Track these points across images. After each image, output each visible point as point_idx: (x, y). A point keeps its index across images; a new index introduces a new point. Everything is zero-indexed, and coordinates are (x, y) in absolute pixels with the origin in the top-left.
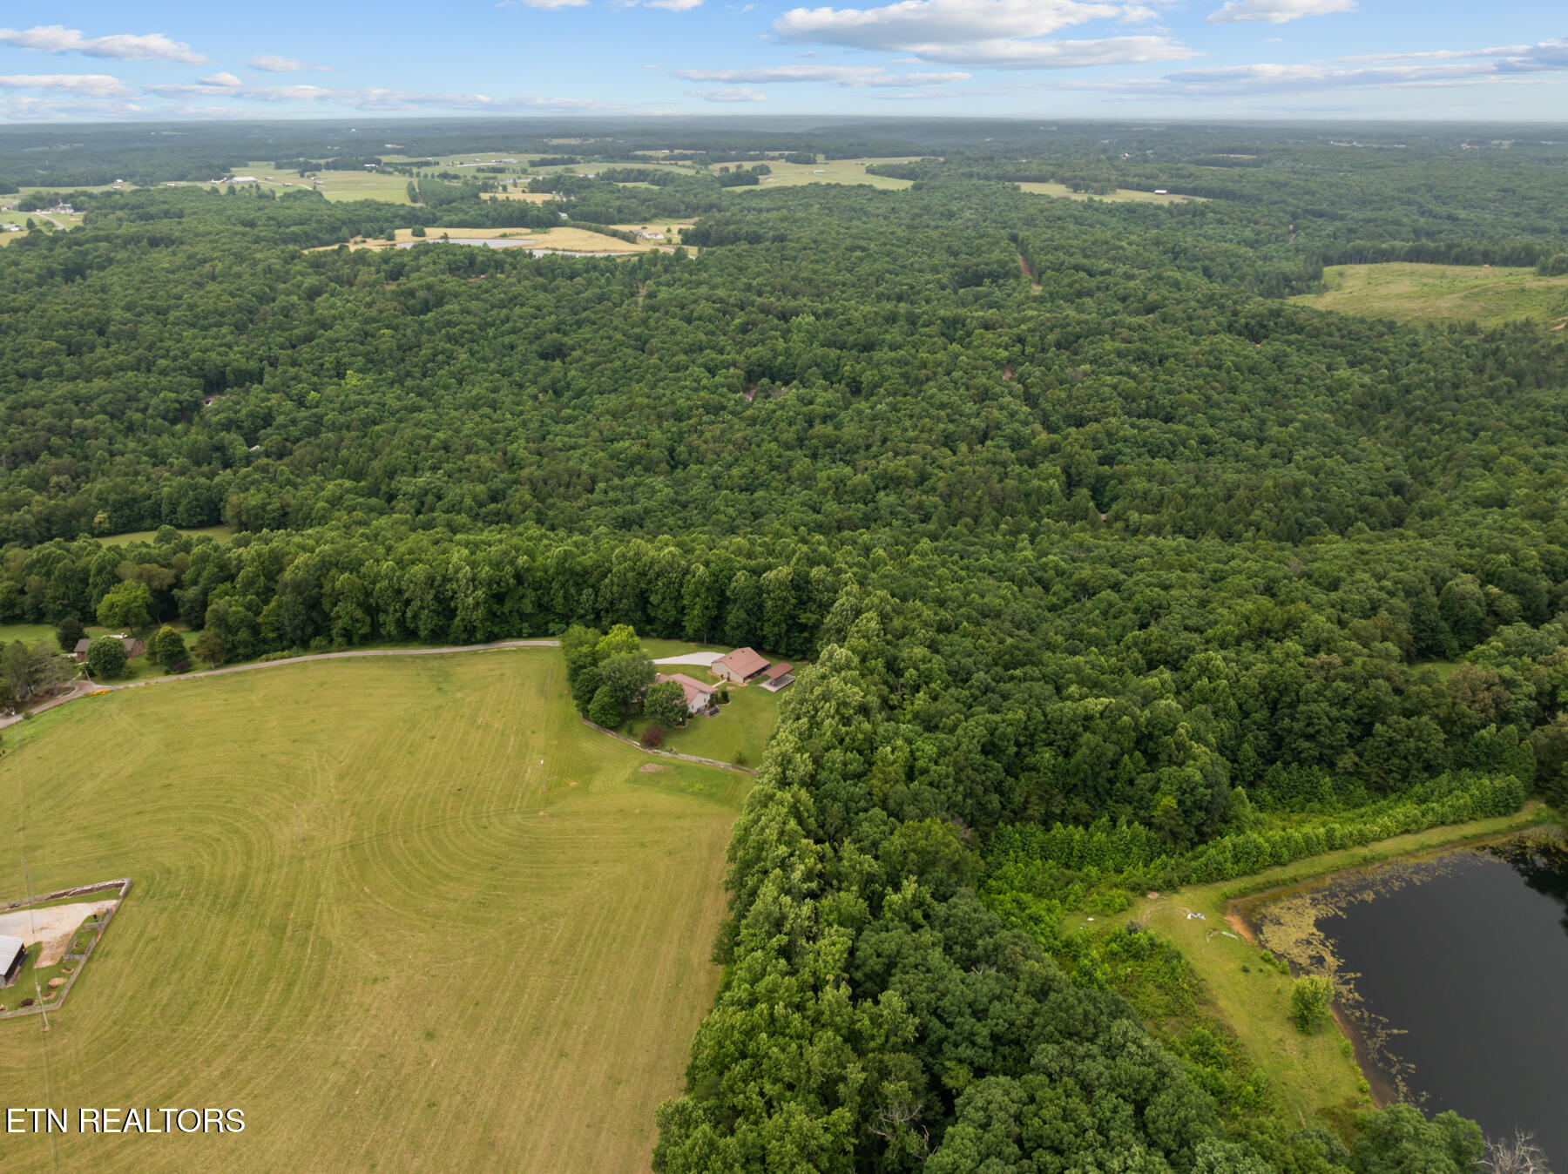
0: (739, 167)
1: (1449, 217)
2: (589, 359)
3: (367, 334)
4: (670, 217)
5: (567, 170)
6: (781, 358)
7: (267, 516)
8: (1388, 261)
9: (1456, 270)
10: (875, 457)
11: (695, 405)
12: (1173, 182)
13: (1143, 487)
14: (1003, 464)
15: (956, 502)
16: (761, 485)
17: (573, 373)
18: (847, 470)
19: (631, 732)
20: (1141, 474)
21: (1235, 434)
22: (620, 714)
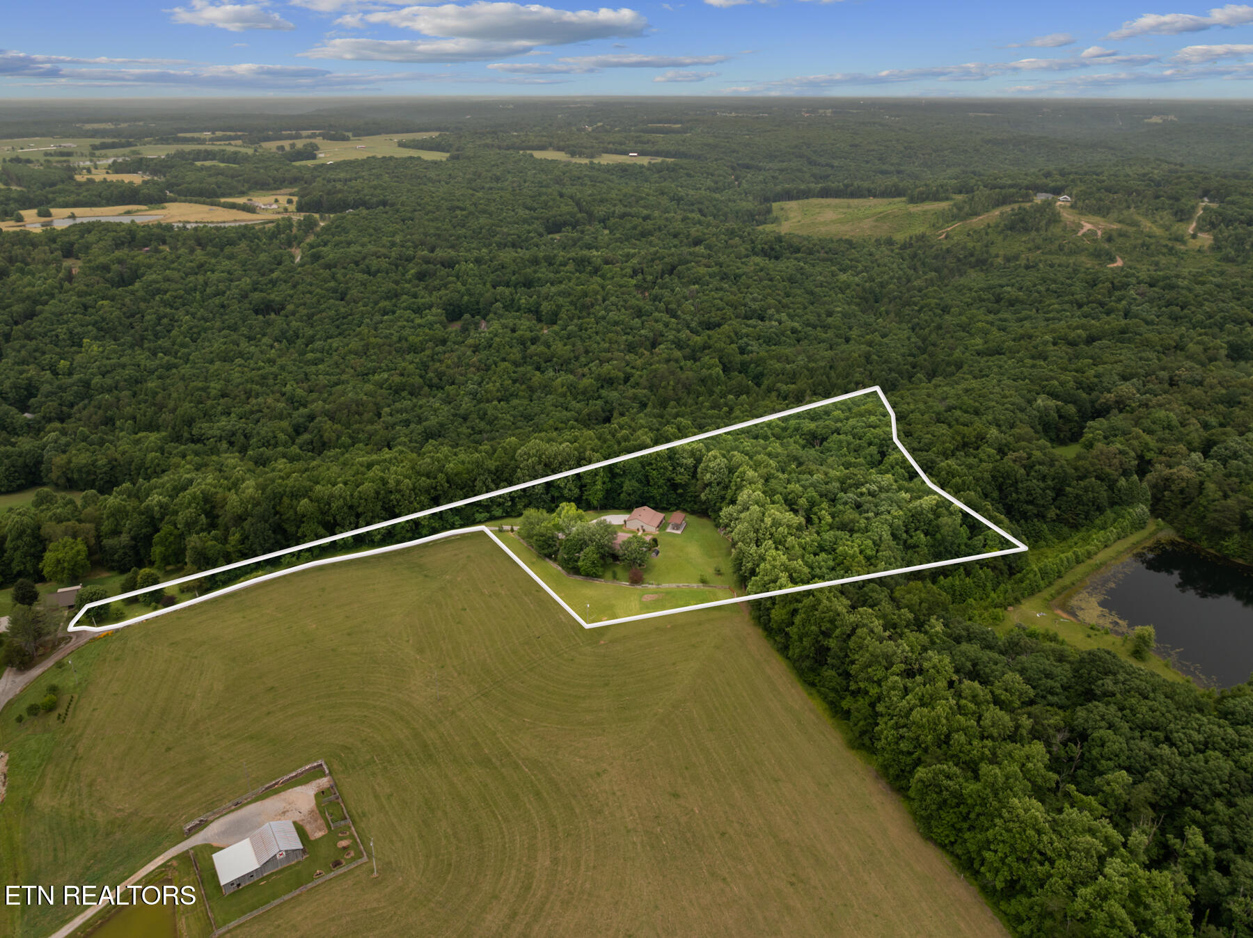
0: (293, 146)
1: (827, 165)
2: (303, 311)
3: (86, 307)
4: (262, 189)
5: (134, 152)
6: (466, 298)
7: (98, 471)
8: (807, 198)
9: (855, 202)
10: (585, 365)
11: (424, 340)
12: (640, 147)
13: (778, 366)
14: (677, 361)
15: (661, 390)
16: (511, 395)
17: (294, 324)
18: (571, 377)
19: (615, 577)
20: (771, 358)
21: (808, 325)
22: (602, 566)
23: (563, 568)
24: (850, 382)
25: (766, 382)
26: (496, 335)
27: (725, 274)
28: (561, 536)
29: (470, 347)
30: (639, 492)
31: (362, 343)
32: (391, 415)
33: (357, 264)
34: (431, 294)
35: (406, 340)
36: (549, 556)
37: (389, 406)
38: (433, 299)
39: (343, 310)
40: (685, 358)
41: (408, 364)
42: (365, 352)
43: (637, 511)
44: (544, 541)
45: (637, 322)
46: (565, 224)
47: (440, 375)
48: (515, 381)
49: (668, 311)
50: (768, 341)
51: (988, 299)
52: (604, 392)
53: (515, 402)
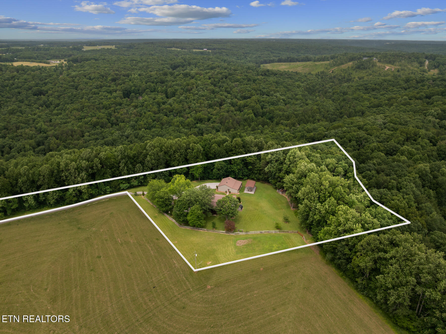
8: (273, 63)
9: (292, 63)
10: (188, 113)
11: (111, 103)
12: (207, 47)
13: (281, 113)
14: (232, 111)
15: (226, 124)
16: (152, 127)
17: (51, 99)
18: (182, 118)
19: (214, 227)
20: (276, 110)
21: (289, 98)
22: (205, 219)
23: (176, 221)
24: (315, 119)
25: (276, 120)
26: (146, 101)
27: (249, 79)
28: (175, 197)
29: (133, 106)
30: (225, 168)
31: (82, 105)
32: (89, 136)
33: (85, 76)
34: (117, 86)
35: (102, 104)
36: (167, 212)
37: (89, 132)
38: (118, 88)
39: (75, 93)
40: (236, 111)
41: (102, 114)
42: (82, 109)
43: (224, 180)
44: (163, 202)
45: (212, 96)
46: (179, 66)
47: (117, 119)
48: (154, 121)
49: (226, 91)
50: (273, 104)
51: (362, 89)
52: (198, 125)
53: (154, 129)
